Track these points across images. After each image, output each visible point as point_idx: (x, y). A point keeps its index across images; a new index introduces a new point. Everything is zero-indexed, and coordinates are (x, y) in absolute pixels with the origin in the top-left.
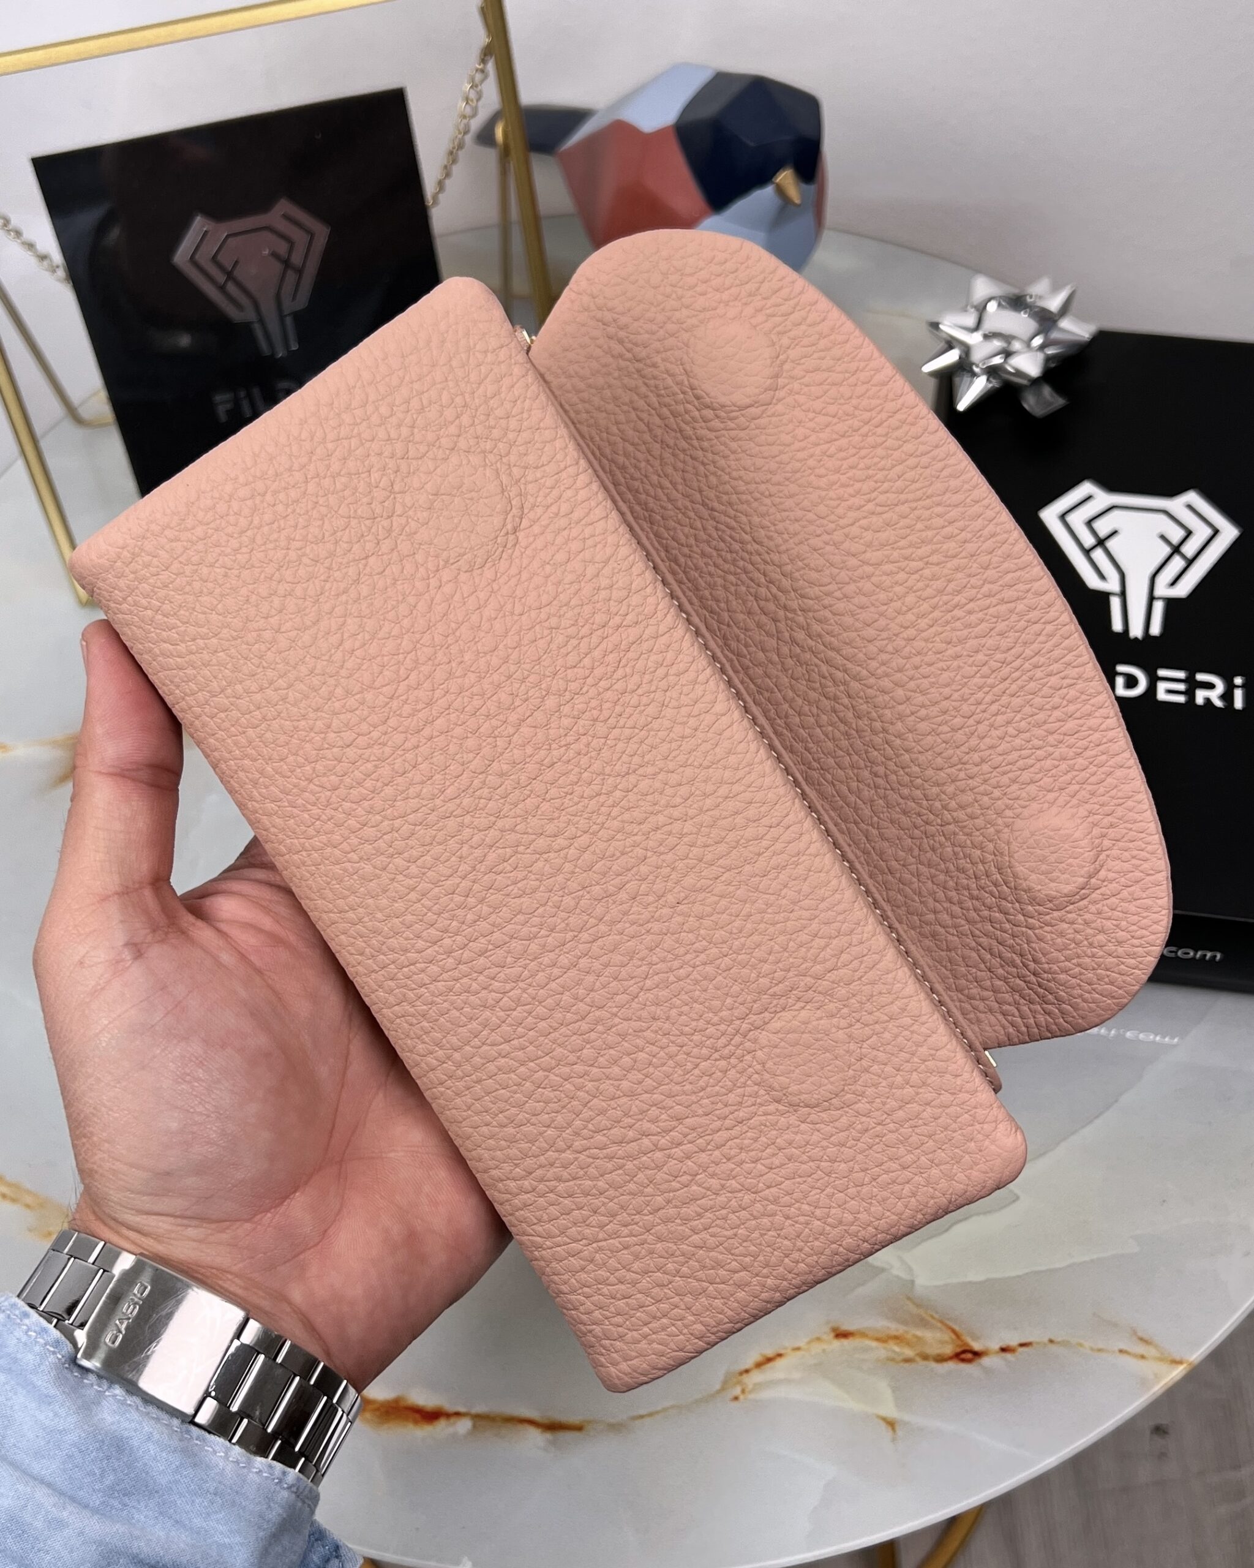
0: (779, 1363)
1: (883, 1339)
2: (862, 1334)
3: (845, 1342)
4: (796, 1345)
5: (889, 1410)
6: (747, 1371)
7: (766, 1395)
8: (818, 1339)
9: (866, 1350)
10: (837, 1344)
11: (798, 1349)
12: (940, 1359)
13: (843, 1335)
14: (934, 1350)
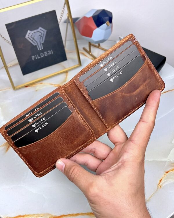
0: (162, 180)
1: (172, 170)
3: (168, 173)
6: (159, 184)
7: (164, 185)
8: (165, 174)
9: (171, 173)
10: (167, 174)
11: (163, 177)
13: (167, 172)
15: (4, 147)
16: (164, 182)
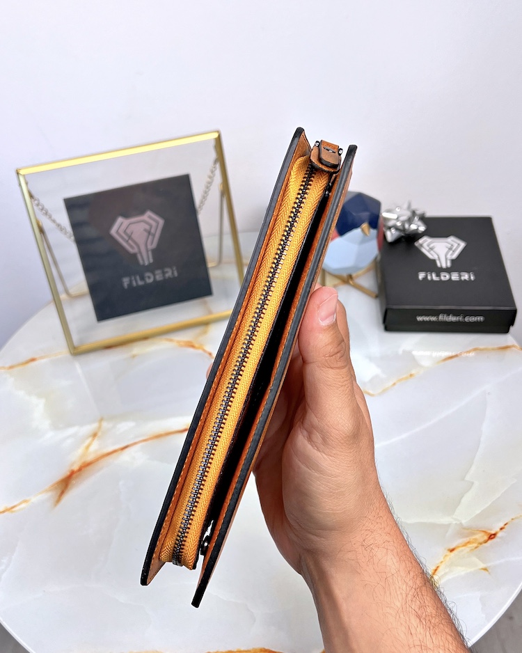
0: (439, 570)
1: (465, 545)
2: (458, 547)
3: (454, 552)
4: (440, 561)
5: (483, 566)
8: (446, 556)
9: (462, 551)
10: (453, 554)
11: (442, 562)
12: (486, 542)
13: (452, 550)
14: (482, 540)
15: (50, 494)
16: (443, 573)
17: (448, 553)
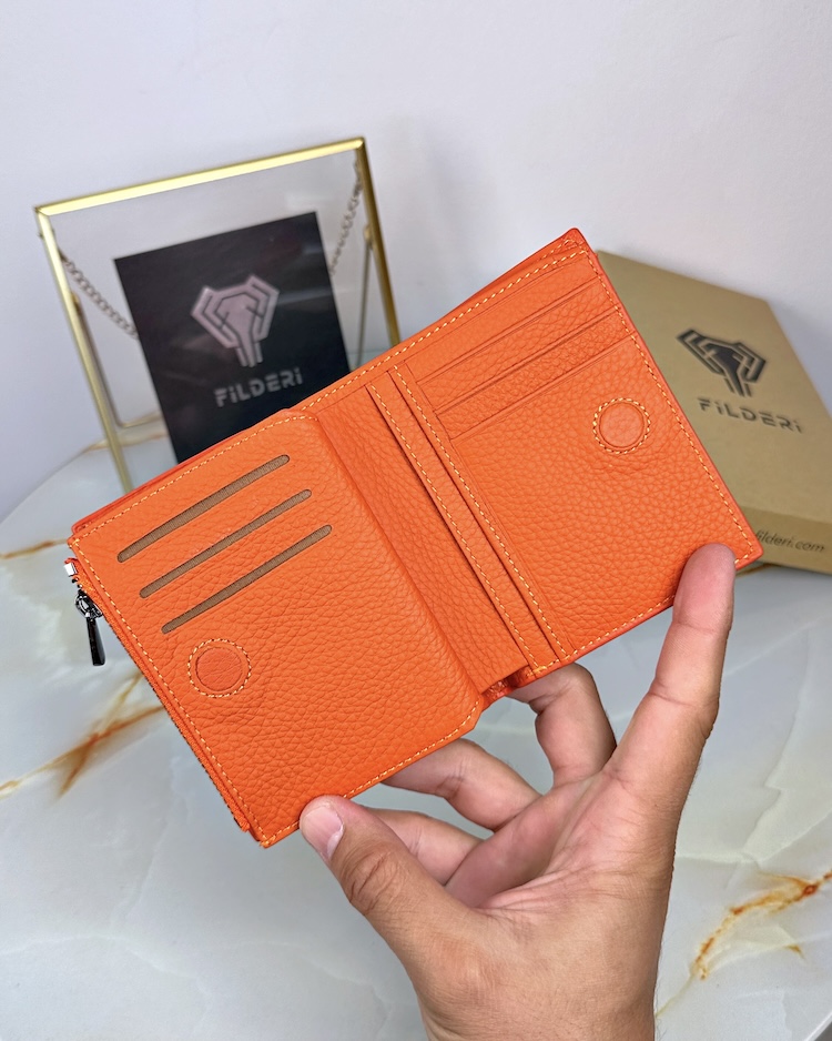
0: (714, 945)
1: (762, 902)
2: (749, 905)
4: (717, 929)
5: (791, 941)
6: (700, 958)
8: (727, 920)
9: (756, 913)
10: (739, 919)
11: (720, 931)
12: (798, 899)
13: (737, 911)
14: (791, 896)
16: (719, 952)
17: (731, 916)
